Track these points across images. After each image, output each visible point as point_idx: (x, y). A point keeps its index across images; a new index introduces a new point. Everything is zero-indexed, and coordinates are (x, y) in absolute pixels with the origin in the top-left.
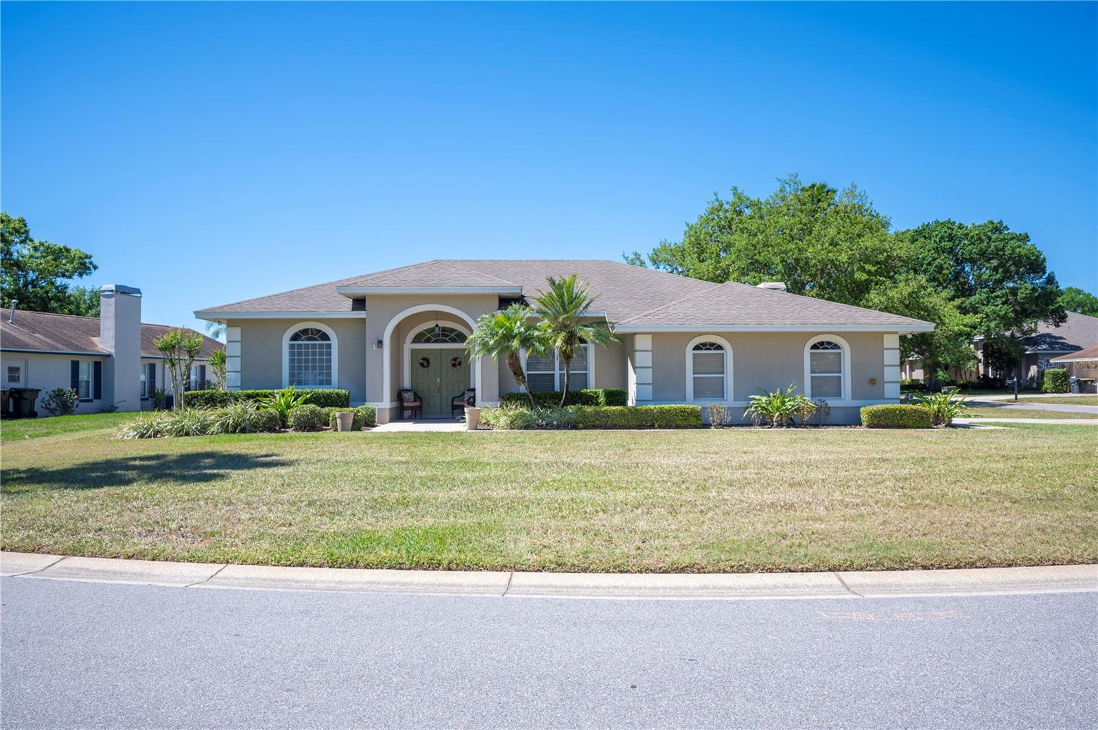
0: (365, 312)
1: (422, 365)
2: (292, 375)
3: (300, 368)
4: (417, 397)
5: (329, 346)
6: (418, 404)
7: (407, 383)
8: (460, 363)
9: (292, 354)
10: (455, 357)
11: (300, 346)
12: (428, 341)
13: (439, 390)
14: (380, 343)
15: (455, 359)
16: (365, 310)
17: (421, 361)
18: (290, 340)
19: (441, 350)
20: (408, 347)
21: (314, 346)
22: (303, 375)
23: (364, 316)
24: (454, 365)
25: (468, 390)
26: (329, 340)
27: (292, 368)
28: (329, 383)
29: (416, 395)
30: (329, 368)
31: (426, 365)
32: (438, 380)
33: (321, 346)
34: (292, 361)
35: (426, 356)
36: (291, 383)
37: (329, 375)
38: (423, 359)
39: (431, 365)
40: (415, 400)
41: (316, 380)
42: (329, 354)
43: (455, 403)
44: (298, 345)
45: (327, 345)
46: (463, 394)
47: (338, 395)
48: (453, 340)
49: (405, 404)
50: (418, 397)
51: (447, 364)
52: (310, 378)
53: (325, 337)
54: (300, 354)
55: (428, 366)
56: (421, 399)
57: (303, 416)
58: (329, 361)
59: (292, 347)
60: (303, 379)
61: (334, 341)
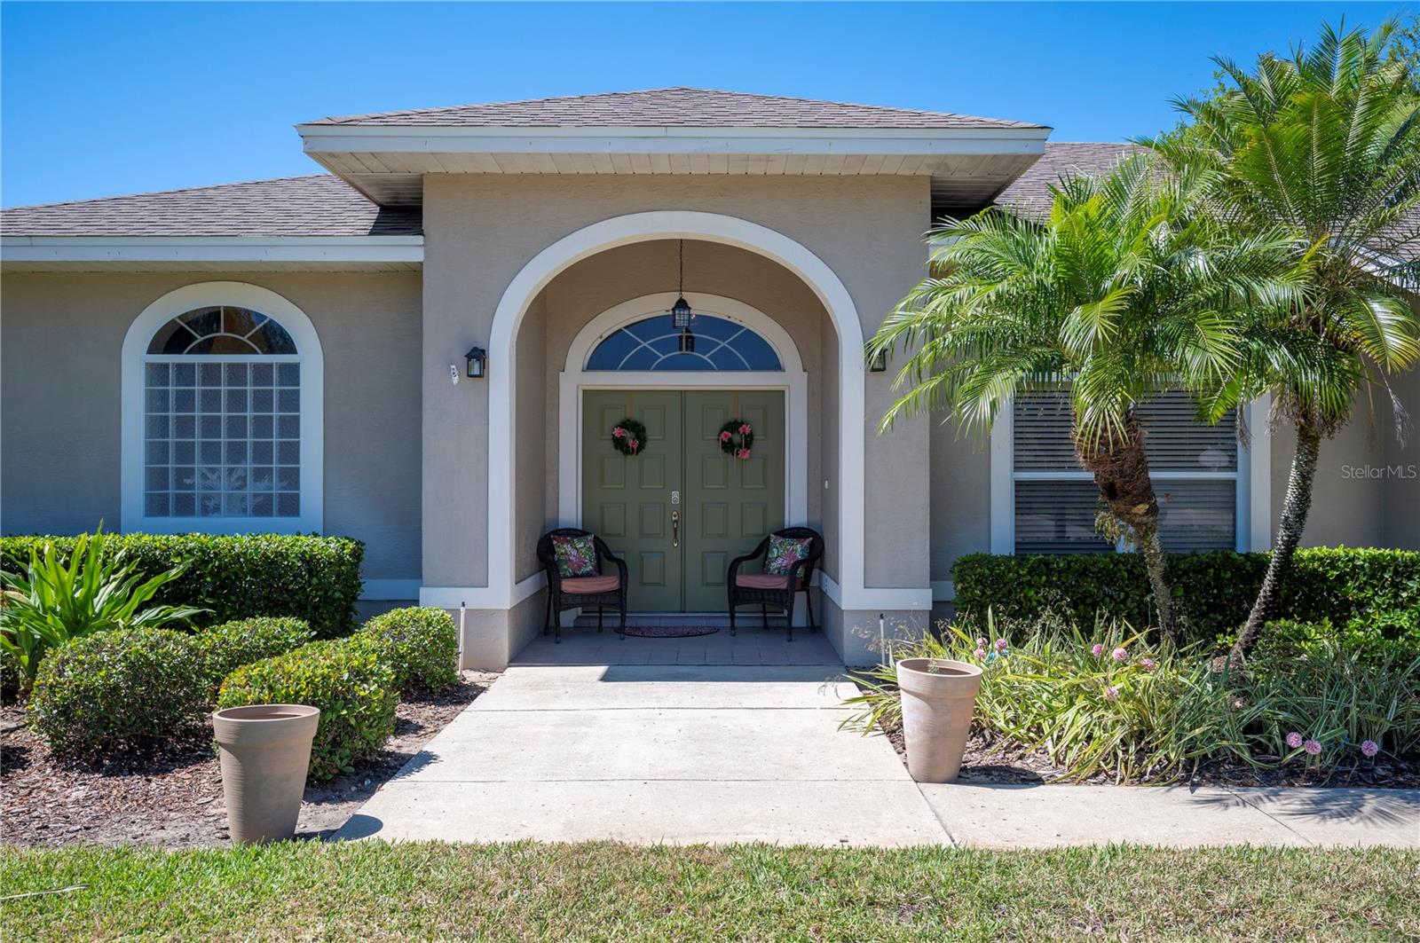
0: (419, 240)
1: (619, 443)
2: (156, 478)
3: (185, 452)
4: (605, 556)
5: (291, 374)
6: (608, 583)
7: (569, 509)
8: (749, 441)
9: (156, 400)
10: (731, 417)
11: (185, 372)
12: (642, 363)
13: (678, 531)
14: (478, 355)
15: (733, 426)
16: (421, 233)
17: (617, 432)
18: (150, 352)
19: (683, 394)
20: (574, 381)
21: (237, 372)
22: (197, 479)
23: (416, 256)
24: (728, 447)
25: (777, 534)
26: (293, 350)
27: (156, 452)
28: (290, 506)
29: (601, 549)
30: (291, 453)
31: (632, 442)
32: (676, 495)
33: (262, 373)
34: (157, 426)
35: (634, 415)
36: (157, 506)
37: (292, 478)
38: (625, 425)
39: (649, 445)
40: (599, 570)
41: (243, 499)
42: (291, 401)
43: (742, 581)
44: (179, 366)
45: (283, 368)
46: (765, 546)
47: (310, 562)
48: (726, 363)
49: (568, 586)
50: (611, 558)
51: (706, 443)
52: (223, 488)
53: (275, 339)
54: (185, 400)
55: (641, 448)
56: (622, 564)
57: (87, 695)
58: (291, 426)
59: (157, 374)
60: (197, 491)
61: (310, 355)
